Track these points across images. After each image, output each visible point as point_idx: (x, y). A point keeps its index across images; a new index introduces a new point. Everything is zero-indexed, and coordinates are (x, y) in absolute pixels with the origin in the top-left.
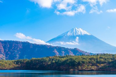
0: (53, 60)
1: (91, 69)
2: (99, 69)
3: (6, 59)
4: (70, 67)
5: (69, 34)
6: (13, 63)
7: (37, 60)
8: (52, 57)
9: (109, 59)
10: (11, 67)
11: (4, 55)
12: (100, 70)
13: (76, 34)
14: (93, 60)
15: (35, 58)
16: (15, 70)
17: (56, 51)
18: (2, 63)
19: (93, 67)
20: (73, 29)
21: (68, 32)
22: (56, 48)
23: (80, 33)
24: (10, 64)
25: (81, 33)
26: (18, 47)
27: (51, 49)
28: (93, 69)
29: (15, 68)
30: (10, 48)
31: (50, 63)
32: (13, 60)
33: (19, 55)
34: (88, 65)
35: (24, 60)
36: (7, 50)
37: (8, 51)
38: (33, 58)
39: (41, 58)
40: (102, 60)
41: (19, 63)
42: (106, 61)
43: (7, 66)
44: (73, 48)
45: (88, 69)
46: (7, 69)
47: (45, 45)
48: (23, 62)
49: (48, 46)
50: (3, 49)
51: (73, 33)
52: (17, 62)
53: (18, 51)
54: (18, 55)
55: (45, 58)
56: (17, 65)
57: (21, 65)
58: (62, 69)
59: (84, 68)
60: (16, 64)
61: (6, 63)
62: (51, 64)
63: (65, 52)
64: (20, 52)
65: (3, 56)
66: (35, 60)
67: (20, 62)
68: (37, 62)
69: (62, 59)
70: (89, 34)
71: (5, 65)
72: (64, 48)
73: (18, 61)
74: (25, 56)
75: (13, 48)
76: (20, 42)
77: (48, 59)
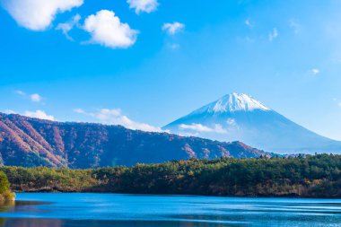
0: (188, 168)
1: (290, 192)
2: (309, 192)
3: (69, 166)
4: (235, 187)
5: (217, 108)
6: (90, 176)
7: (148, 169)
8: (186, 162)
9: (334, 167)
10: (86, 184)
11: (64, 157)
12: (313, 194)
13: (233, 108)
14: (293, 170)
15: (144, 164)
16: (96, 192)
17: (188, 149)
18: (64, 176)
19: (294, 187)
20: (227, 96)
21: (215, 103)
22: (188, 140)
23: (243, 106)
24: (82, 179)
25: (246, 105)
26: (97, 138)
27: (178, 142)
28: (295, 191)
29: (94, 187)
30: (78, 141)
31: (181, 176)
32: (90, 170)
33: (100, 157)
34: (282, 183)
35: (116, 170)
36: (72, 146)
37: (74, 148)
38: (139, 164)
39: (158, 164)
40: (317, 169)
41: (105, 176)
42: (327, 173)
43: (76, 183)
44: (229, 140)
45: (283, 193)
46: (75, 191)
47: (162, 134)
48: (114, 174)
49: (170, 136)
50: (62, 143)
51: (228, 106)
52: (100, 175)
53: (97, 147)
54: (97, 158)
55: (168, 164)
56: (100, 182)
57: (109, 181)
58: (214, 191)
59: (271, 190)
60: (97, 178)
61: (73, 176)
62: (183, 179)
63: (210, 150)
64: (102, 151)
65: (63, 160)
66: (143, 169)
67: (107, 174)
68: (150, 173)
69: (213, 165)
70: (265, 108)
71: (72, 180)
72: (207, 141)
73: (100, 171)
74: (116, 159)
75: (86, 140)
76: (102, 126)
77: (175, 167)
